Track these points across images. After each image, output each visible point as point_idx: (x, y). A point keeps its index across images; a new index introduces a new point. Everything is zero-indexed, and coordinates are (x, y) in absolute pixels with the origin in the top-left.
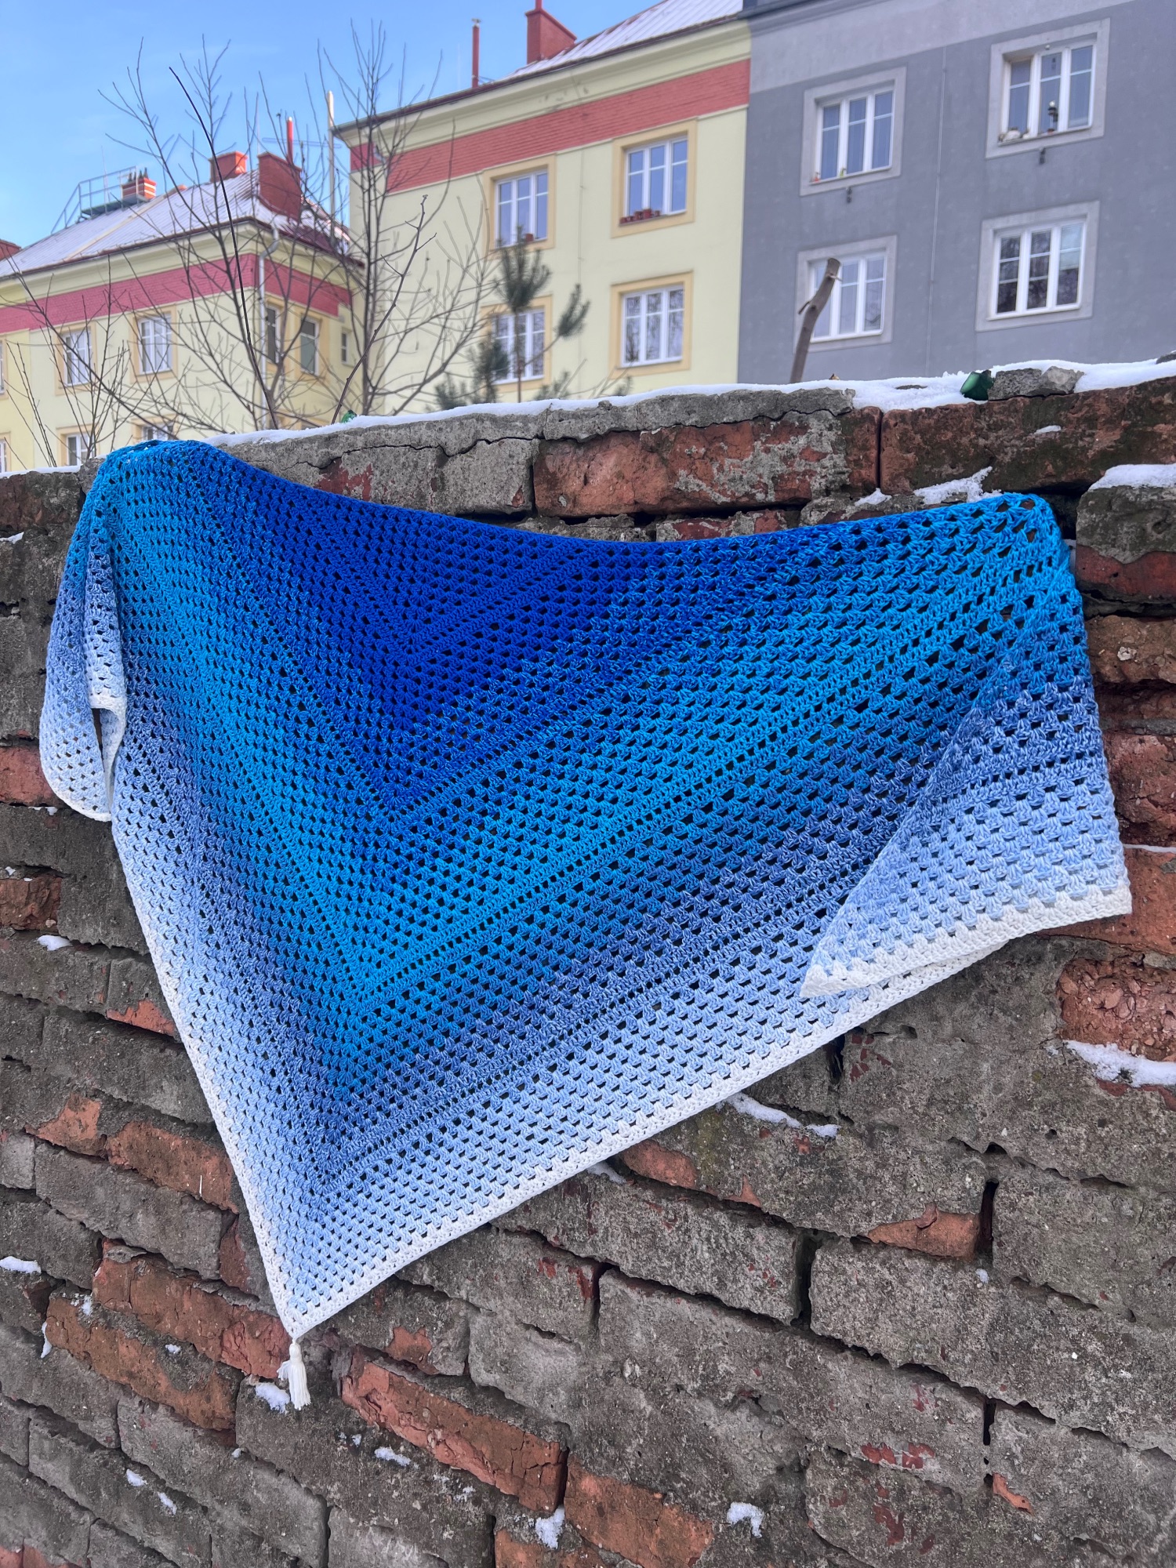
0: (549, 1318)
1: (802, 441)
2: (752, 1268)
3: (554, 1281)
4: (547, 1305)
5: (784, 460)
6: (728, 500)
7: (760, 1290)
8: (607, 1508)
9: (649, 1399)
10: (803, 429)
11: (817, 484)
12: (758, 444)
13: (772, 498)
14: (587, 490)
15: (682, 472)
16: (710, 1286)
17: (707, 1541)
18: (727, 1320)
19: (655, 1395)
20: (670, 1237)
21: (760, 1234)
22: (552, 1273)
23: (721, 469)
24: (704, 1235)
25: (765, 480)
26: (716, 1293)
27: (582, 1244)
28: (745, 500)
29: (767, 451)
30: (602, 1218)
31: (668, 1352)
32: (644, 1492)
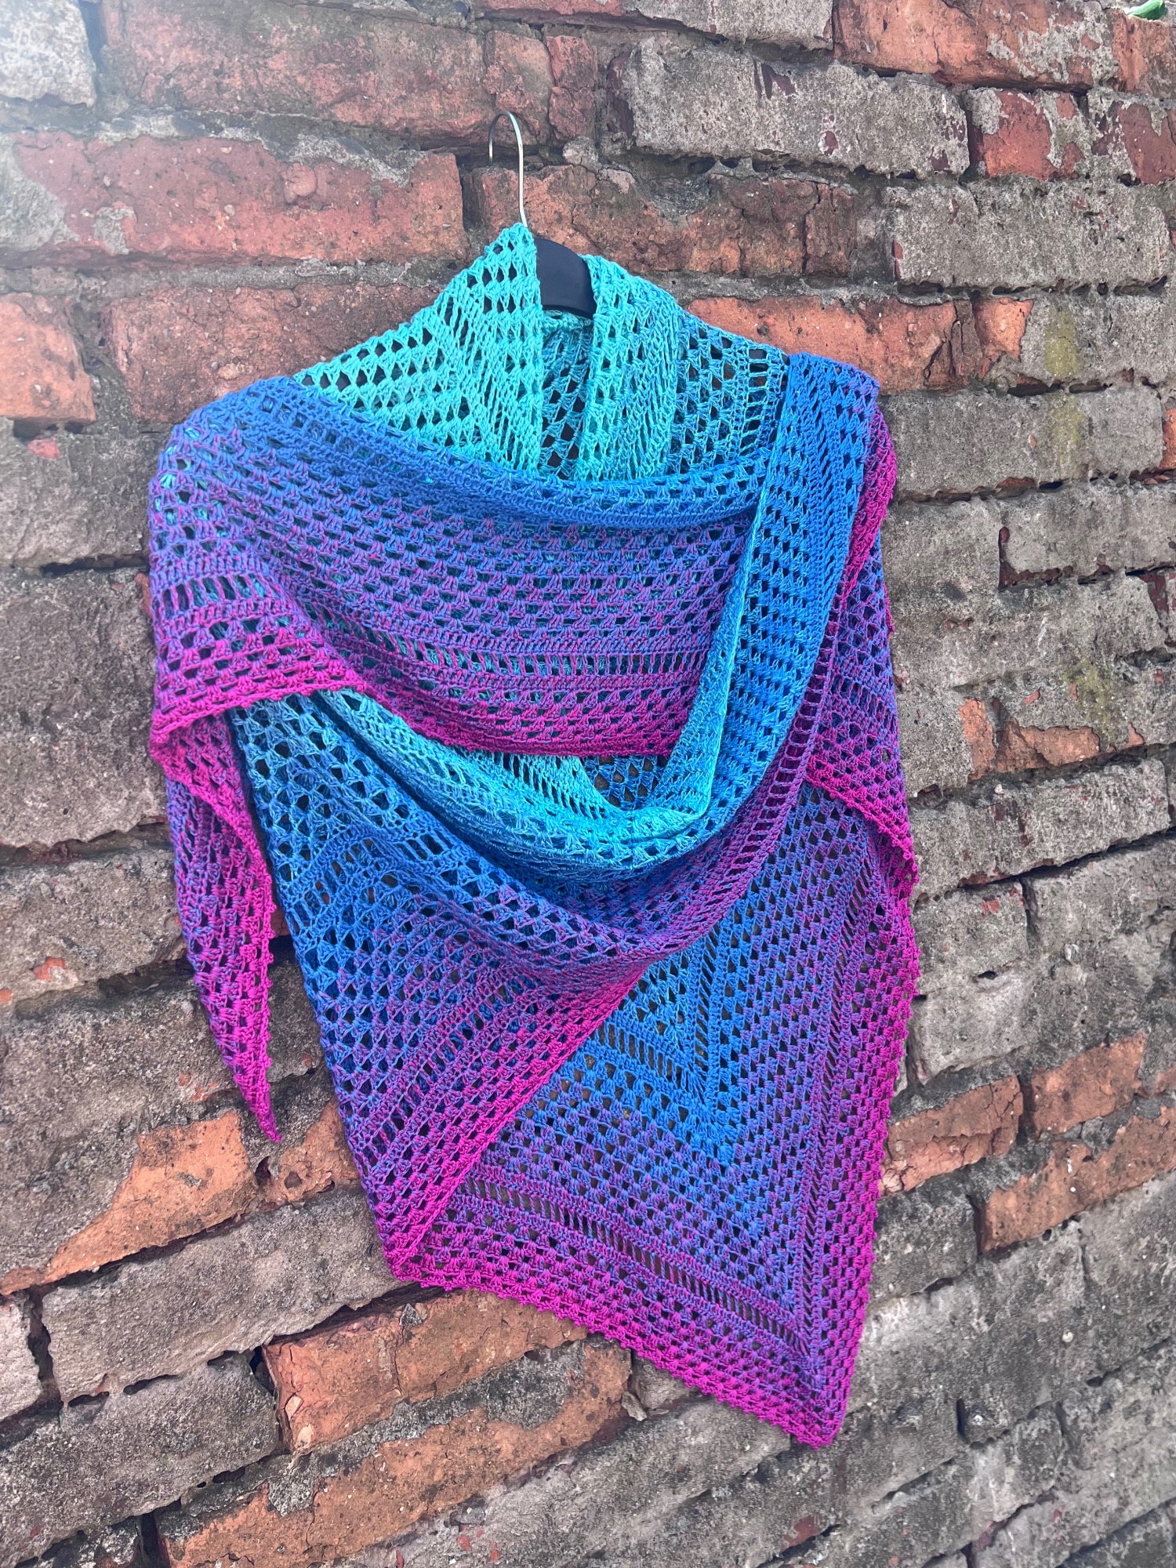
0: (999, 954)
1: (1082, 27)
2: (1144, 798)
3: (1000, 914)
4: (998, 941)
5: (1074, 42)
6: (1033, 74)
7: (1151, 813)
8: (1070, 1089)
9: (1084, 967)
10: (1081, 16)
11: (1097, 73)
12: (1051, 21)
13: (1066, 79)
14: (888, 37)
15: (993, 36)
16: (1119, 832)
17: (1141, 1050)
18: (1129, 856)
19: (1089, 959)
20: (1088, 806)
21: (1145, 766)
22: (997, 906)
23: (1025, 39)
24: (1111, 790)
25: (1060, 60)
26: (1125, 835)
27: (1019, 861)
28: (1044, 77)
29: (1058, 30)
30: (1036, 825)
31: (1095, 913)
32: (1094, 1050)
